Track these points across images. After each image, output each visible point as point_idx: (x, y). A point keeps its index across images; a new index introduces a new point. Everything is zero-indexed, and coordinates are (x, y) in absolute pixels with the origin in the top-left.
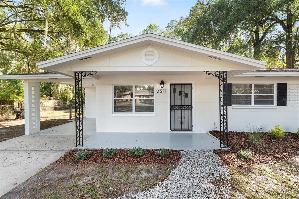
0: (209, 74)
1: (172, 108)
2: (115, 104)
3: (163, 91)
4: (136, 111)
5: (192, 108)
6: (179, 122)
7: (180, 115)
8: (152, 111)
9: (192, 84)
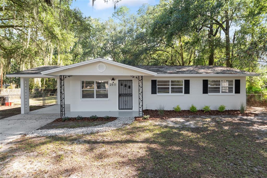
0: (133, 77)
1: (120, 95)
2: (83, 93)
3: (114, 84)
4: (97, 97)
5: (132, 95)
6: (124, 104)
7: (125, 100)
8: (107, 97)
9: (132, 80)
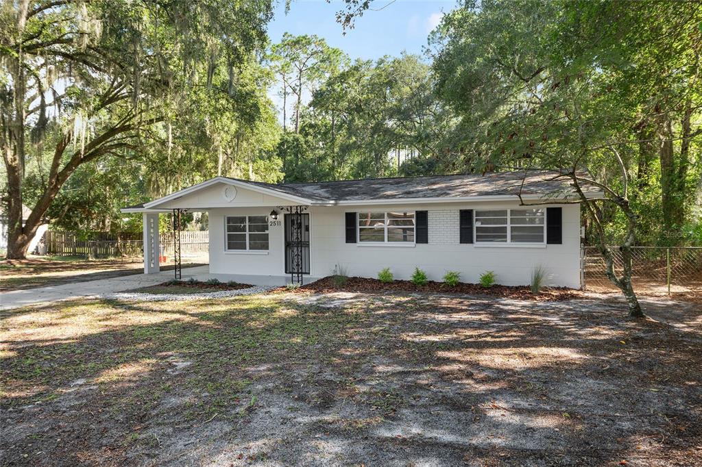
0: (282, 209)
2: (229, 240)
3: (277, 223)
4: (250, 249)
5: (309, 245)
8: (267, 248)
9: (308, 214)
